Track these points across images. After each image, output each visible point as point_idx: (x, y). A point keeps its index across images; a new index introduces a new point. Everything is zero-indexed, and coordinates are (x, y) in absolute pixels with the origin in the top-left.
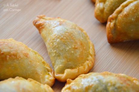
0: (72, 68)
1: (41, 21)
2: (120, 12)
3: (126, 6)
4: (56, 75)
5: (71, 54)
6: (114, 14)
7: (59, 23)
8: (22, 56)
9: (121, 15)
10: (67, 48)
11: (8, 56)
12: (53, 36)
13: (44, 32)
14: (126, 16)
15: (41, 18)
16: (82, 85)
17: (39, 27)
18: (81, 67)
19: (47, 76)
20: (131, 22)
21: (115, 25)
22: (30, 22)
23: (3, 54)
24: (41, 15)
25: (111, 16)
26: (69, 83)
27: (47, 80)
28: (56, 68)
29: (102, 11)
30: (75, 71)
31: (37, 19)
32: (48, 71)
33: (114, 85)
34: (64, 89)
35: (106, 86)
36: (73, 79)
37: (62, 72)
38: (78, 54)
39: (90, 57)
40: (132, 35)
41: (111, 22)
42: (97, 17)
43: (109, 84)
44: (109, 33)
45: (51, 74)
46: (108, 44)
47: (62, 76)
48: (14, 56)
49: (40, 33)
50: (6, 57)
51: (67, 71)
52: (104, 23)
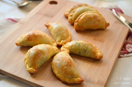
0: (64, 40)
2: (79, 19)
4: (57, 43)
5: (63, 35)
6: (77, 20)
7: (56, 24)
8: (43, 36)
10: (61, 33)
11: (38, 36)
12: (54, 29)
13: (50, 28)
14: (82, 20)
15: (47, 23)
16: (69, 45)
17: (47, 26)
18: (67, 40)
19: (54, 44)
20: (84, 22)
21: (78, 24)
22: (43, 25)
23: (36, 35)
24: (48, 22)
25: (76, 21)
26: (64, 45)
27: (54, 45)
28: (57, 40)
29: (71, 20)
31: (46, 23)
32: (54, 42)
33: (82, 44)
35: (79, 44)
37: (60, 41)
38: (65, 35)
39: (70, 36)
40: (85, 27)
42: (70, 22)
43: (81, 43)
44: (76, 27)
45: (55, 43)
46: (75, 32)
47: (60, 43)
48: (40, 36)
49: (48, 29)
50: (37, 36)
51: (62, 41)
52: (73, 24)
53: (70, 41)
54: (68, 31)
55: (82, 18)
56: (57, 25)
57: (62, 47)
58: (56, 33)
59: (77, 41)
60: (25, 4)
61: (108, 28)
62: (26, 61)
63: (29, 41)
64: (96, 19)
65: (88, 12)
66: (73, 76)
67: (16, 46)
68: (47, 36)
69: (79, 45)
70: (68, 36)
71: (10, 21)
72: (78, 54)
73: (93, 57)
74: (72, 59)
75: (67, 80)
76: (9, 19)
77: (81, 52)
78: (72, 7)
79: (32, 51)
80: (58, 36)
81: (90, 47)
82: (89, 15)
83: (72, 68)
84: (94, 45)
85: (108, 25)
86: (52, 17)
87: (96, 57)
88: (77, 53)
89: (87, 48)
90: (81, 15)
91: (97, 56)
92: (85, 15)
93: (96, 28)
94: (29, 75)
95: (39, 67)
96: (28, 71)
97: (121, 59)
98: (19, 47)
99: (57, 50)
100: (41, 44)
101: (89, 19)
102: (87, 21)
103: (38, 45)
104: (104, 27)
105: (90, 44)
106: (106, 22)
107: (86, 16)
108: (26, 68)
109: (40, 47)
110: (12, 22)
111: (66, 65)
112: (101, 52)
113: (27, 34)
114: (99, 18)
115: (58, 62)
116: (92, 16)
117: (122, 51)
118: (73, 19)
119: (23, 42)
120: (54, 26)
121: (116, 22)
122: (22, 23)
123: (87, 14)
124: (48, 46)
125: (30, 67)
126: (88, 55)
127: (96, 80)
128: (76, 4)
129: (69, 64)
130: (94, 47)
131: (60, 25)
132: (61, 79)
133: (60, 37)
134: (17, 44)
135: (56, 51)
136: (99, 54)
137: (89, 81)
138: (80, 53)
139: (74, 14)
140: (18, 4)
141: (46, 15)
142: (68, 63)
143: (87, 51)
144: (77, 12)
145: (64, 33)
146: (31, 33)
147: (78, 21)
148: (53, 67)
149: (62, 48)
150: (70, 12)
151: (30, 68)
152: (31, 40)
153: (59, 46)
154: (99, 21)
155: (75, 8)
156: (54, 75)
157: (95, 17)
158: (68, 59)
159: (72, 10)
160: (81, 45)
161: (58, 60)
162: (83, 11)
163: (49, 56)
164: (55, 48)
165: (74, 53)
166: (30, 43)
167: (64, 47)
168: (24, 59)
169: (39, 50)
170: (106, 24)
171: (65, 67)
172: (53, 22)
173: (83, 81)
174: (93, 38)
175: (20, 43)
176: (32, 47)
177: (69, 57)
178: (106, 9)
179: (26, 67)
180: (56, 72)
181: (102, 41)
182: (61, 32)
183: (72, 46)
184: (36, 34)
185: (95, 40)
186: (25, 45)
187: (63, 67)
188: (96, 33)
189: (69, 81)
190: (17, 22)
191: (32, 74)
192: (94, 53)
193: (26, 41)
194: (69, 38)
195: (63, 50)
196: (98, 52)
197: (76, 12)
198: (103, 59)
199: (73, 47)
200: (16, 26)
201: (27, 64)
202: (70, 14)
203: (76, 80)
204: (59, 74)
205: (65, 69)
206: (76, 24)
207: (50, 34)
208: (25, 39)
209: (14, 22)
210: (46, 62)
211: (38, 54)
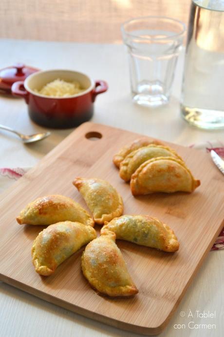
0: (107, 214)
1: (79, 182)
2: (140, 171)
3: (145, 166)
4: (95, 220)
5: (106, 203)
6: (136, 173)
7: (94, 181)
8: (69, 206)
9: (141, 173)
10: (103, 199)
11: (58, 206)
12: (90, 191)
13: (82, 189)
14: (145, 174)
15: (78, 179)
16: (117, 224)
17: (78, 186)
18: (114, 213)
19: (88, 221)
20: (149, 178)
21: (137, 181)
22: (71, 182)
23: (54, 204)
24: (79, 177)
25: (133, 175)
26: (106, 224)
27: (88, 223)
28: (95, 214)
29: (126, 172)
30: (109, 216)
31: (75, 180)
32: (89, 217)
33: (141, 221)
34: (102, 229)
35: (135, 223)
36: (109, 221)
37: (100, 216)
38: (111, 203)
39: (120, 206)
40: (150, 189)
41: (133, 179)
42: (122, 177)
43: (138, 221)
44: (133, 188)
45: (91, 219)
46: (132, 197)
47: (101, 220)
48: (63, 206)
49: (79, 190)
51: (104, 216)
52: (128, 182)
53: (121, 215)
54: (117, 196)
55: (145, 170)
56: (95, 185)
57: (104, 227)
58: (92, 200)
59: (131, 217)
60: (37, 138)
61: (198, 189)
62: (34, 254)
63: (42, 215)
64: (172, 173)
65: (158, 158)
66: (118, 281)
67: (17, 224)
68: (77, 205)
69: (135, 225)
70: (116, 205)
71: (7, 173)
72: (132, 241)
73: (159, 247)
74: (118, 250)
75: (108, 290)
76: (5, 170)
77: (139, 238)
78: (128, 147)
79: (46, 234)
80: (96, 205)
81: (155, 228)
82: (159, 165)
83: (118, 268)
84: (164, 225)
85: (198, 183)
86: (89, 165)
87: (167, 248)
88: (131, 239)
89: (149, 230)
90: (143, 164)
91: (168, 246)
92: (151, 164)
93: (173, 191)
94: (40, 278)
95: (59, 264)
96: (38, 272)
97: (218, 252)
98: (23, 226)
99: (93, 233)
100: (64, 221)
101: (158, 172)
102: (154, 176)
103: (57, 224)
104: (189, 188)
105: (155, 223)
106: (192, 178)
107: (153, 166)
108: (35, 267)
109: (61, 227)
110: (10, 175)
111: (107, 262)
112: (176, 239)
113: (38, 202)
114: (177, 171)
115: (92, 256)
116: (164, 167)
117: (221, 238)
118: (128, 172)
119: (30, 217)
120: (90, 186)
121: (215, 178)
122: (31, 179)
123: (154, 162)
124: (76, 225)
125: (42, 264)
126: (151, 243)
127: (163, 291)
128: (136, 141)
129: (112, 260)
130: (163, 229)
131: (102, 183)
132: (97, 287)
133: (100, 208)
134: (19, 221)
135: (91, 236)
136: (172, 242)
137: (149, 293)
138: (136, 239)
139: (131, 161)
140: (24, 139)
141: (78, 162)
142: (111, 257)
143: (149, 237)
144: (138, 158)
145: (108, 199)
146: (45, 199)
147: (137, 176)
148: (83, 264)
149: (103, 230)
150: (124, 157)
151: (42, 267)
152: (45, 213)
153: (98, 226)
154: (178, 176)
155: (134, 150)
156: (85, 280)
157: (170, 169)
158: (110, 250)
159: (129, 152)
160: (139, 224)
161: (93, 251)
162: (149, 156)
163: (77, 244)
164: (89, 228)
165: (126, 238)
166: (43, 219)
167: (107, 228)
168: (32, 249)
169: (58, 234)
170: (193, 181)
171: (105, 266)
172: (89, 178)
173: (137, 292)
174: (165, 210)
175: (25, 218)
176: (46, 226)
177: (113, 246)
178: (199, 149)
179: (34, 265)
180: (88, 274)
181: (182, 216)
182: (103, 197)
183: (121, 226)
184: (55, 202)
185: (169, 213)
186: (33, 222)
187: (101, 265)
188: (172, 199)
189: (112, 291)
190: (21, 176)
191: (45, 278)
192: (163, 240)
193: (36, 215)
194: (118, 209)
195: (105, 234)
196: (171, 238)
197: (135, 158)
198: (181, 251)
199: (124, 228)
200: (18, 185)
201: (36, 258)
202: (124, 162)
203: (124, 289)
204: (93, 279)
205: (105, 268)
206: (133, 181)
207: (83, 201)
208: (35, 212)
209: (14, 176)
210: (71, 256)
211: (57, 240)
